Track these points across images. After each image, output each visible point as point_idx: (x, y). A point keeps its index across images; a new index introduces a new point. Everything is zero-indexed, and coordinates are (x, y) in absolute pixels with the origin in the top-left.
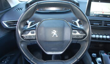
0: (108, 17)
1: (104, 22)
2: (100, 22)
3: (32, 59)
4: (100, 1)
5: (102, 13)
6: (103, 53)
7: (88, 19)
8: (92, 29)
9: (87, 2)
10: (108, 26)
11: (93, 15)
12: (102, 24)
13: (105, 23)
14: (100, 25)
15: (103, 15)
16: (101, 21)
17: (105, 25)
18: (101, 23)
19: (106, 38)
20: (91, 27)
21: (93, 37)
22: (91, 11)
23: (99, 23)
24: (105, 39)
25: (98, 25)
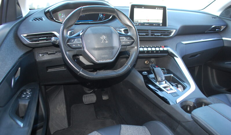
0: (154, 26)
1: (150, 31)
2: (146, 31)
3: (81, 70)
4: (143, 7)
5: (147, 21)
7: (136, 29)
8: (140, 41)
9: (129, 10)
10: (156, 35)
11: (138, 24)
12: (148, 34)
13: (151, 33)
14: (146, 35)
15: (148, 23)
16: (148, 30)
17: (152, 35)
18: (148, 32)
20: (139, 37)
22: (134, 19)
24: (155, 52)
25: (144, 35)
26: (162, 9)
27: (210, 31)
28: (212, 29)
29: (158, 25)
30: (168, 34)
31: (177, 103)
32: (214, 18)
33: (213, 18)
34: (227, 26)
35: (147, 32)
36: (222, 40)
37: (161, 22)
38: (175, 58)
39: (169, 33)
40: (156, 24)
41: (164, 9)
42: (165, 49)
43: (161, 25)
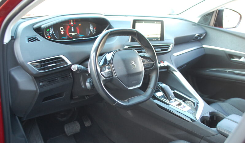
0: (154, 41)
4: (144, 22)
26: (160, 22)
27: (194, 39)
29: (157, 39)
30: (167, 49)
31: (198, 119)
34: (206, 33)
36: (203, 48)
37: (159, 36)
39: (167, 47)
40: (155, 39)
41: (162, 23)
43: (159, 39)
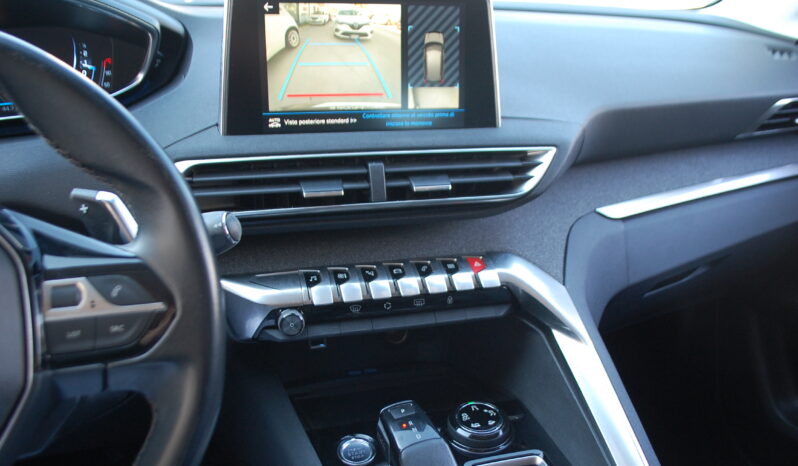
1: (381, 166)
2: (352, 169)
6: (401, 423)
12: (368, 191)
13: (390, 176)
14: (351, 196)
17: (394, 194)
18: (364, 177)
19: (425, 295)
21: (316, 301)
23: (346, 178)
25: (337, 200)
28: (776, 116)
30: (510, 177)
32: (782, 53)
33: (774, 51)
35: (363, 171)
38: (557, 334)
39: (514, 171)
42: (490, 278)
